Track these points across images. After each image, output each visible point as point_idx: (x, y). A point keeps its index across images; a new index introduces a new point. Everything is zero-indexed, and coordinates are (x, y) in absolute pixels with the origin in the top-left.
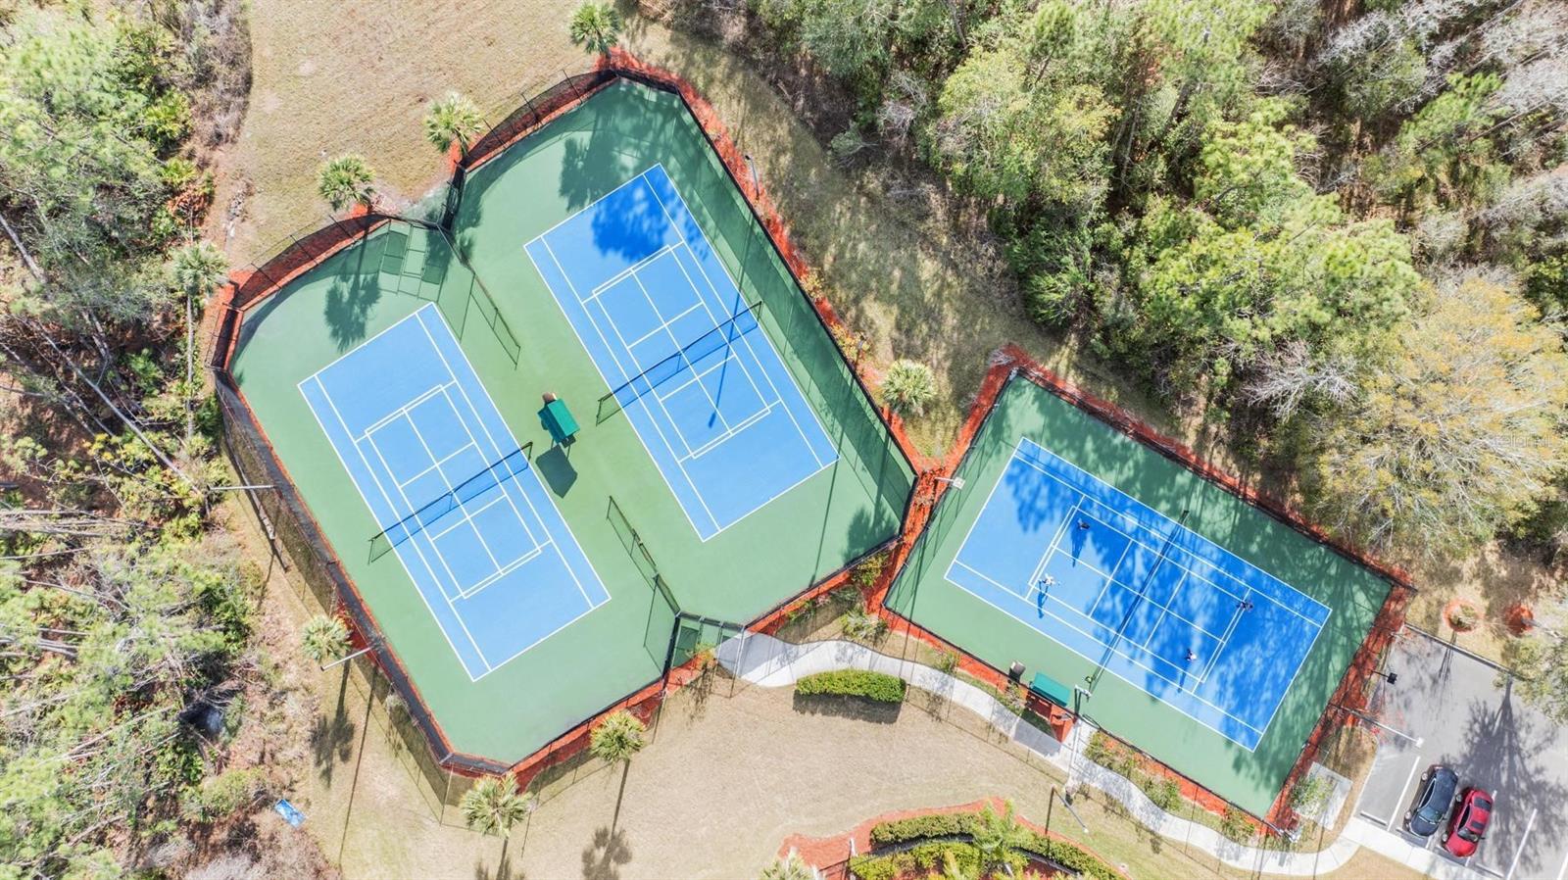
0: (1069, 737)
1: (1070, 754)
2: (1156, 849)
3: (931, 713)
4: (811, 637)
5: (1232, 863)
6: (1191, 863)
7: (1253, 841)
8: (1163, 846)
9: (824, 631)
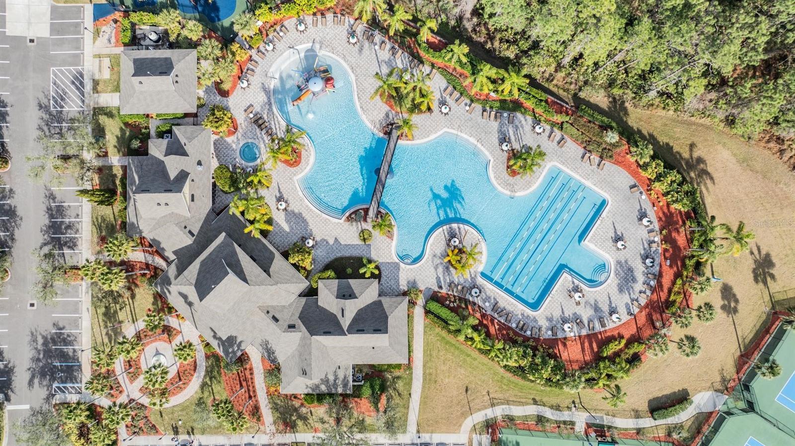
0: (584, 426)
1: (581, 419)
2: (534, 399)
3: (637, 411)
4: (693, 419)
5: (504, 406)
6: (519, 400)
7: (500, 418)
8: (532, 402)
9: (690, 423)
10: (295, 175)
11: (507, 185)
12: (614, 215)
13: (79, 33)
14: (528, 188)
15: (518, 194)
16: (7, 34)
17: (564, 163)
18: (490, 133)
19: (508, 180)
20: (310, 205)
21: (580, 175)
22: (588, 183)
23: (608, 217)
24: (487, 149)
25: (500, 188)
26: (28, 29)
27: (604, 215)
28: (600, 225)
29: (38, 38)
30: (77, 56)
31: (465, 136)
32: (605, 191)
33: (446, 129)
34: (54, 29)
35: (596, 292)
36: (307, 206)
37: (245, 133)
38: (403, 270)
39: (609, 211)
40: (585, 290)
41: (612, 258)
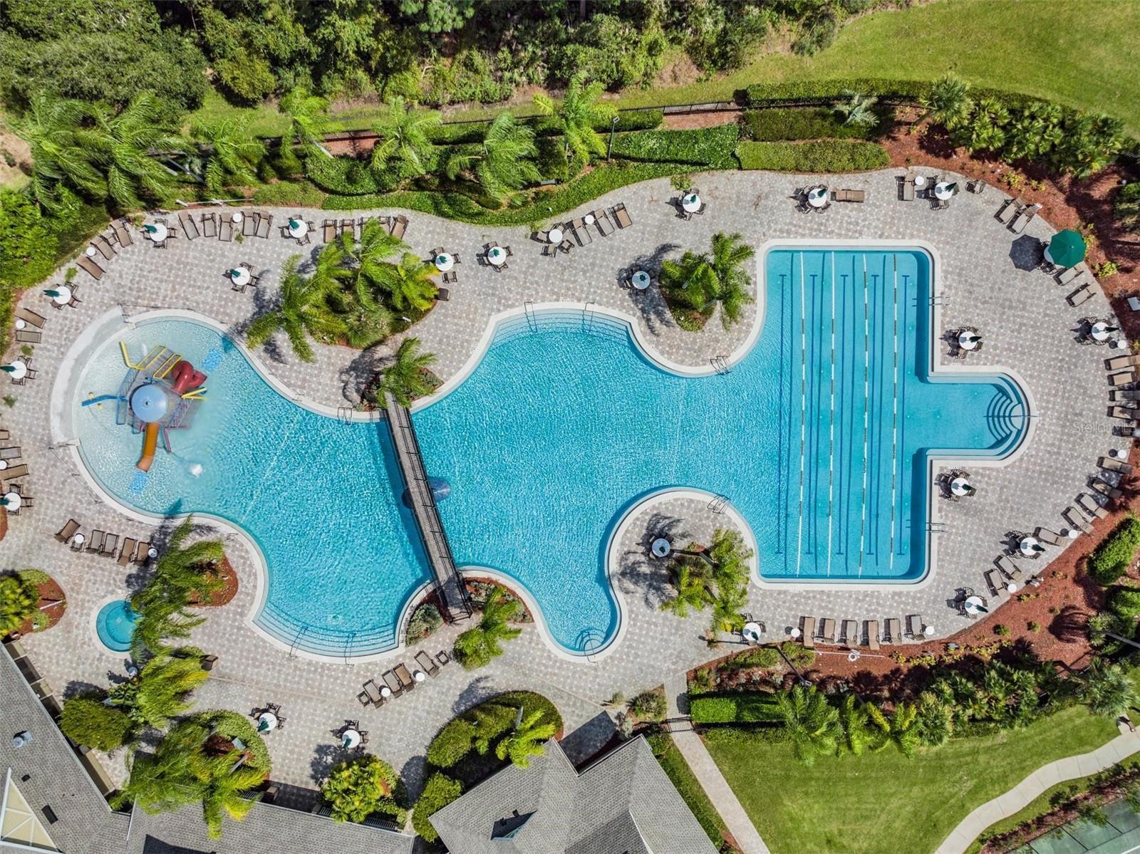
10: (242, 614)
11: (697, 355)
12: (959, 275)
14: (748, 332)
15: (733, 360)
17: (788, 232)
18: (593, 265)
19: (694, 342)
21: (839, 235)
22: (865, 243)
23: (950, 287)
24: (608, 304)
25: (685, 370)
27: (939, 287)
28: (944, 315)
31: (547, 306)
32: (912, 236)
33: (495, 319)
35: (1021, 459)
36: (310, 664)
37: (86, 593)
38: (596, 669)
39: (946, 272)
40: (998, 470)
41: (1013, 367)
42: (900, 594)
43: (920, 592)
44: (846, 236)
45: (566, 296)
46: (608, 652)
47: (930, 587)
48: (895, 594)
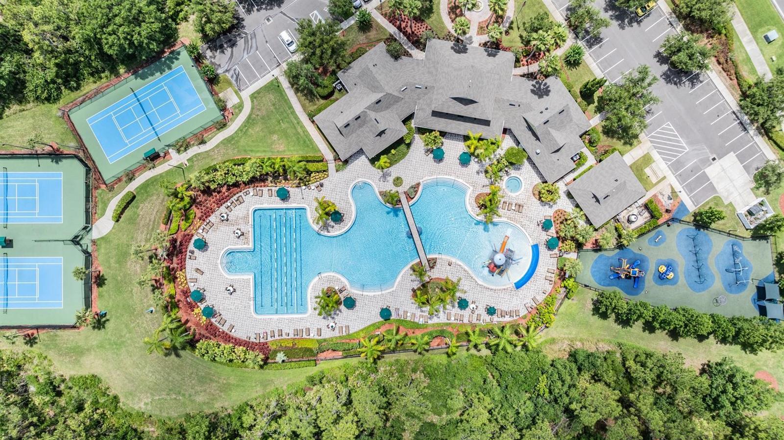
1: (176, 158)
4: (105, 208)
5: (232, 133)
10: (473, 190)
11: (329, 280)
12: (245, 307)
13: (686, 186)
14: (313, 287)
15: (317, 278)
16: (732, 153)
17: (301, 319)
18: (363, 307)
19: (330, 283)
20: (449, 177)
21: (284, 319)
22: (276, 317)
23: (248, 303)
24: (359, 294)
25: (333, 274)
26: (721, 166)
28: (250, 294)
29: (711, 164)
30: (677, 170)
31: (377, 293)
32: (261, 319)
33: (394, 289)
34: (705, 178)
35: (223, 249)
36: (451, 175)
37: (526, 195)
38: (358, 177)
39: (249, 308)
40: (231, 245)
41: (227, 278)
42: (261, 204)
43: (254, 205)
44: (282, 318)
45: (372, 297)
46: (354, 183)
47: (251, 207)
48: (263, 204)
